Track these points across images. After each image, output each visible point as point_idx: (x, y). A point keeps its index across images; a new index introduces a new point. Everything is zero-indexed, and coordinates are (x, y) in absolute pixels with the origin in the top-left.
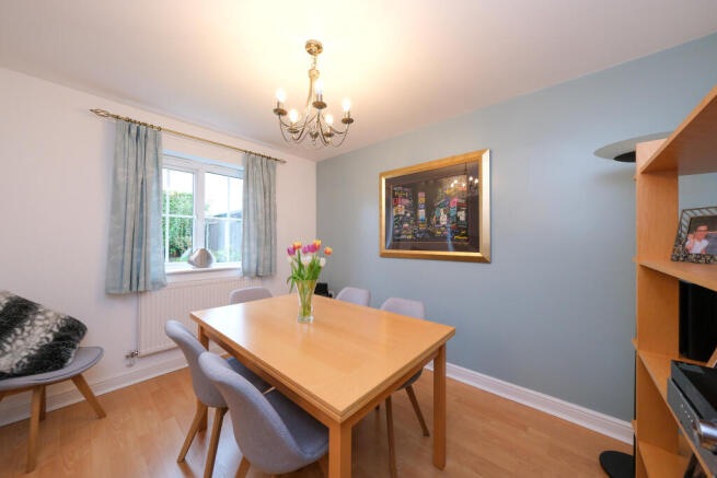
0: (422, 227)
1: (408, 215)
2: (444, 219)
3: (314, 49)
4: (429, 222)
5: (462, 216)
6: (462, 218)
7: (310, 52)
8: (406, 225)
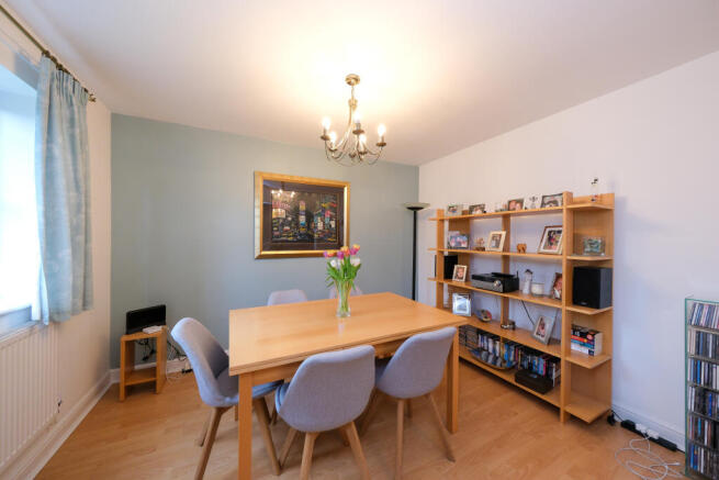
0: (303, 230)
1: (290, 219)
2: (320, 226)
3: (353, 81)
4: (309, 228)
5: (333, 224)
6: (333, 226)
7: (349, 83)
8: (287, 228)
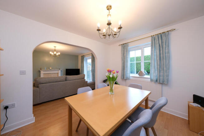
3: (109, 8)
7: (108, 9)
